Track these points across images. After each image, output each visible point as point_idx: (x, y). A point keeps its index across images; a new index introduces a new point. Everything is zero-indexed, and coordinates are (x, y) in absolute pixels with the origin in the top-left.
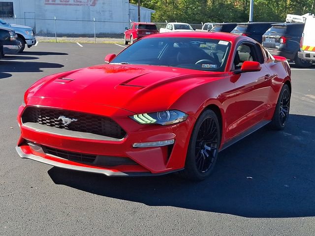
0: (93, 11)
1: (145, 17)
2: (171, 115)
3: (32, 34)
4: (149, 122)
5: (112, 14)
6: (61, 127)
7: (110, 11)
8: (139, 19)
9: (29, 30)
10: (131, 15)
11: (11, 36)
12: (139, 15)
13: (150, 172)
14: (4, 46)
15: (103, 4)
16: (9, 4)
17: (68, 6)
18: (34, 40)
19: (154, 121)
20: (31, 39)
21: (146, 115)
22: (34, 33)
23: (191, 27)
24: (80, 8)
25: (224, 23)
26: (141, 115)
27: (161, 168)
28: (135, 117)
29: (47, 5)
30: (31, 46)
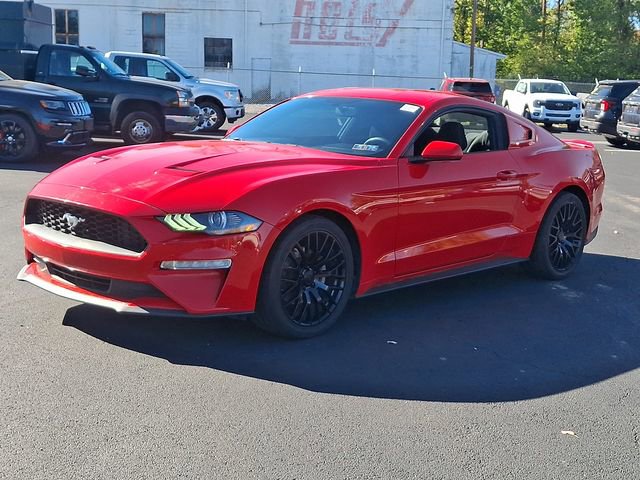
0: (380, 57)
1: (483, 68)
2: (228, 220)
3: (238, 98)
4: (192, 228)
5: (417, 62)
6: (68, 232)
7: (413, 56)
8: (472, 71)
9: (232, 90)
10: (456, 64)
11: (181, 100)
12: (472, 64)
13: (185, 312)
14: (168, 117)
15: (402, 41)
16: (225, 42)
17: (332, 47)
18: (239, 109)
19: (202, 227)
20: (235, 108)
21: (188, 216)
22: (241, 96)
23: (566, 89)
24: (356, 50)
25: (618, 81)
26: (178, 217)
27: (207, 306)
28: (168, 219)
29: (293, 46)
30: (235, 119)
